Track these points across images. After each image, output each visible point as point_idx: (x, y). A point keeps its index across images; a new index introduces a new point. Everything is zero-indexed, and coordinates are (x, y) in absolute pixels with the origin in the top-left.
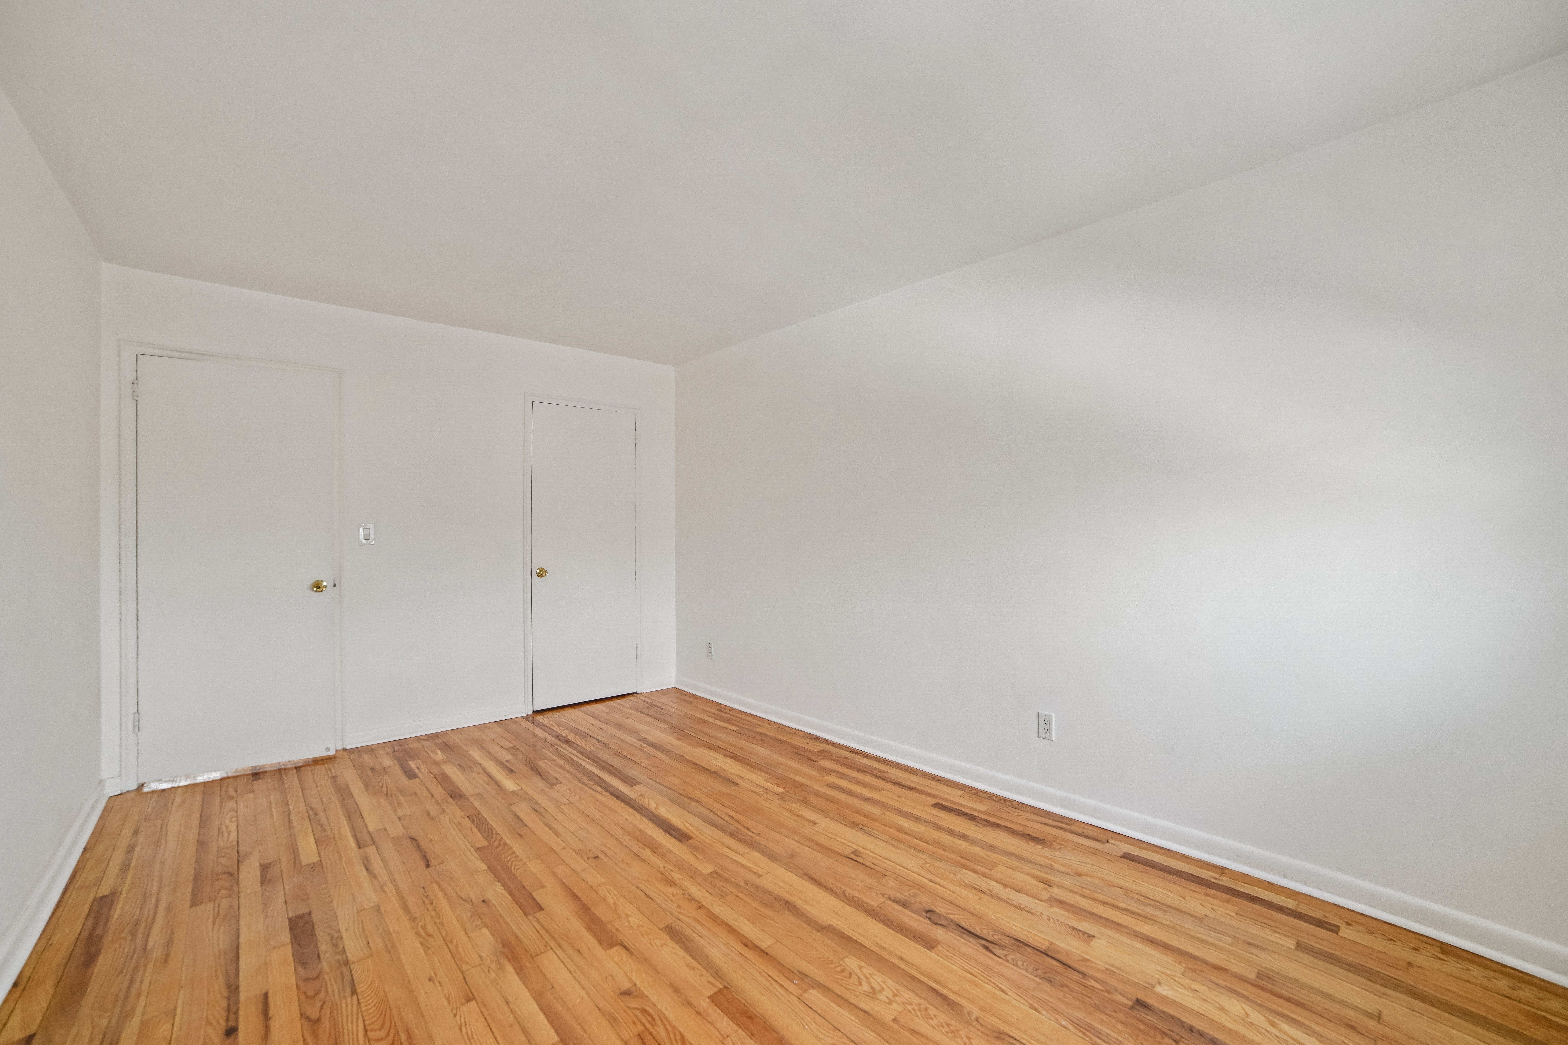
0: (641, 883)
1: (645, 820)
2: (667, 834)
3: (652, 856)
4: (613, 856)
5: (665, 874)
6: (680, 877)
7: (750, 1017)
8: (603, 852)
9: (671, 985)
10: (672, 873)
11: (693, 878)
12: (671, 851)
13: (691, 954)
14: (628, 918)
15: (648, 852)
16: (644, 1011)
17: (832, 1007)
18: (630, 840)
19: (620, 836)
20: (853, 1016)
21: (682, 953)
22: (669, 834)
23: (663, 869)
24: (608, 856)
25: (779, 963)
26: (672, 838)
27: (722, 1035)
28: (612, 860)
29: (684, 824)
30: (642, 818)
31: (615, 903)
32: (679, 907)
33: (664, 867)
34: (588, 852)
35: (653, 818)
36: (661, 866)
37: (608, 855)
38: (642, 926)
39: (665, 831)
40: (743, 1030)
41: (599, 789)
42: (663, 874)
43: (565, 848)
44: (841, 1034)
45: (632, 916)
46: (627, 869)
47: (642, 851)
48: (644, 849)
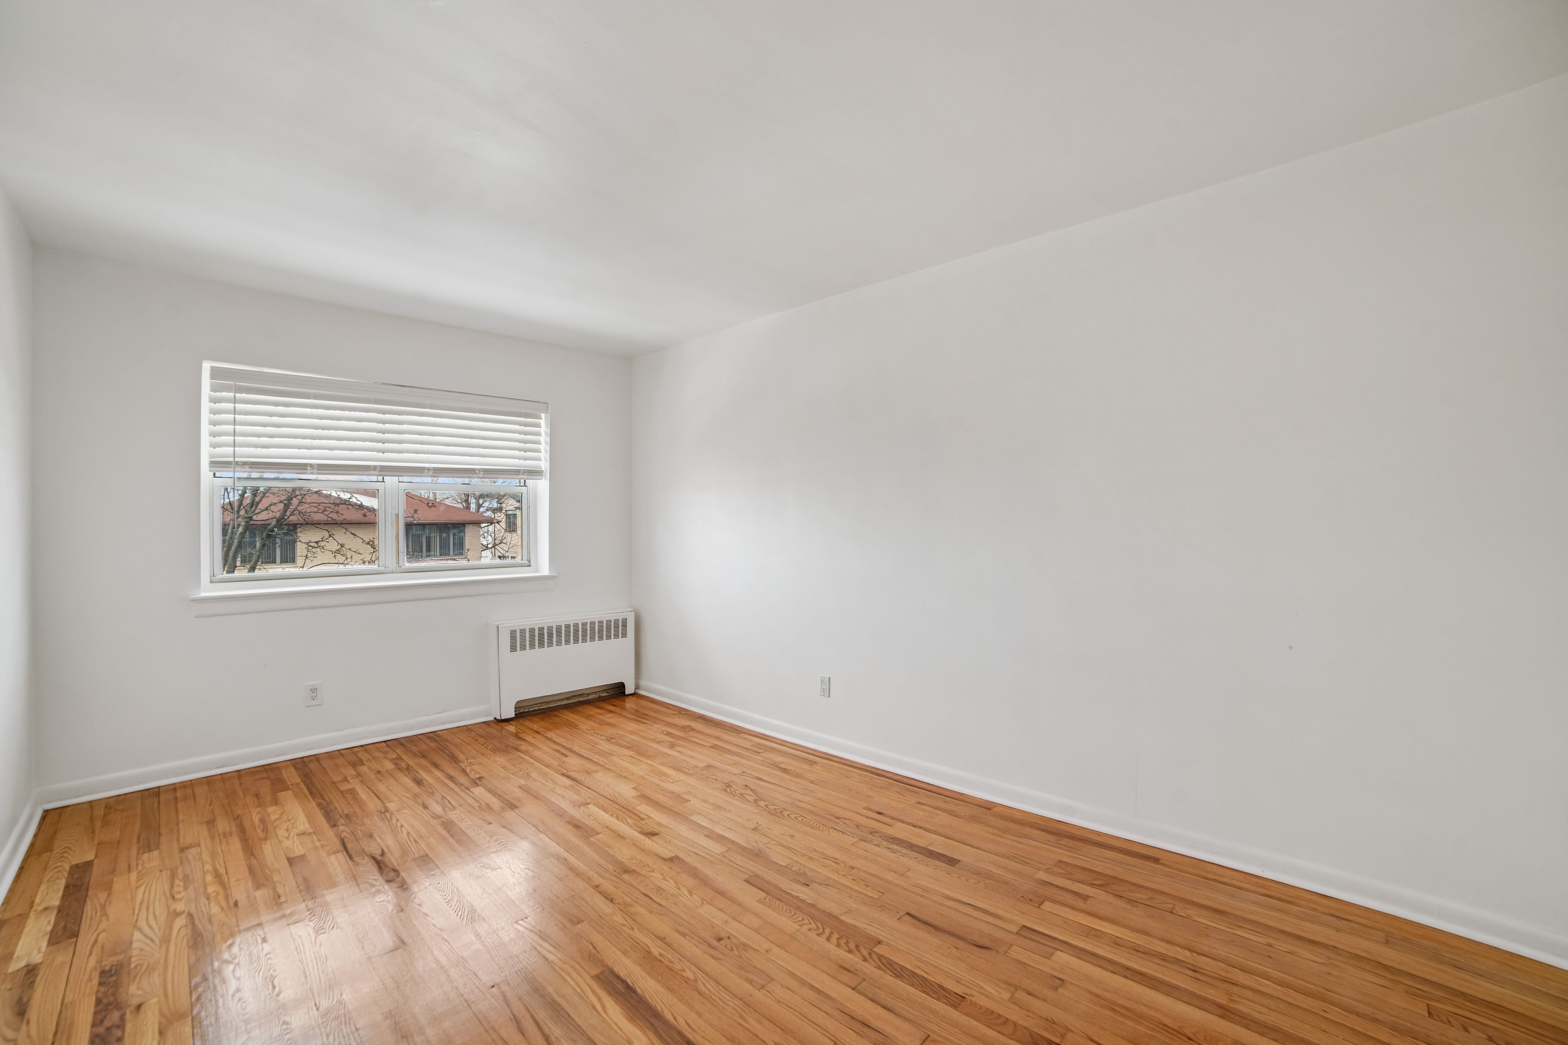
0: (657, 909)
1: (669, 1016)
2: (631, 984)
3: (649, 945)
4: (699, 942)
5: (632, 920)
6: (615, 918)
8: (713, 948)
10: (624, 922)
11: (600, 916)
12: (625, 953)
14: (664, 877)
15: (656, 951)
18: (683, 970)
19: (700, 977)
22: (628, 985)
23: (634, 927)
24: (705, 942)
26: (623, 977)
28: (699, 937)
29: (604, 1007)
30: (675, 1019)
31: (679, 889)
33: (633, 929)
34: (735, 948)
35: (653, 1020)
36: (636, 930)
37: (706, 944)
38: (650, 872)
39: (635, 992)
42: (634, 920)
43: (767, 951)
45: (660, 878)
46: (677, 926)
47: (663, 953)
48: (661, 955)
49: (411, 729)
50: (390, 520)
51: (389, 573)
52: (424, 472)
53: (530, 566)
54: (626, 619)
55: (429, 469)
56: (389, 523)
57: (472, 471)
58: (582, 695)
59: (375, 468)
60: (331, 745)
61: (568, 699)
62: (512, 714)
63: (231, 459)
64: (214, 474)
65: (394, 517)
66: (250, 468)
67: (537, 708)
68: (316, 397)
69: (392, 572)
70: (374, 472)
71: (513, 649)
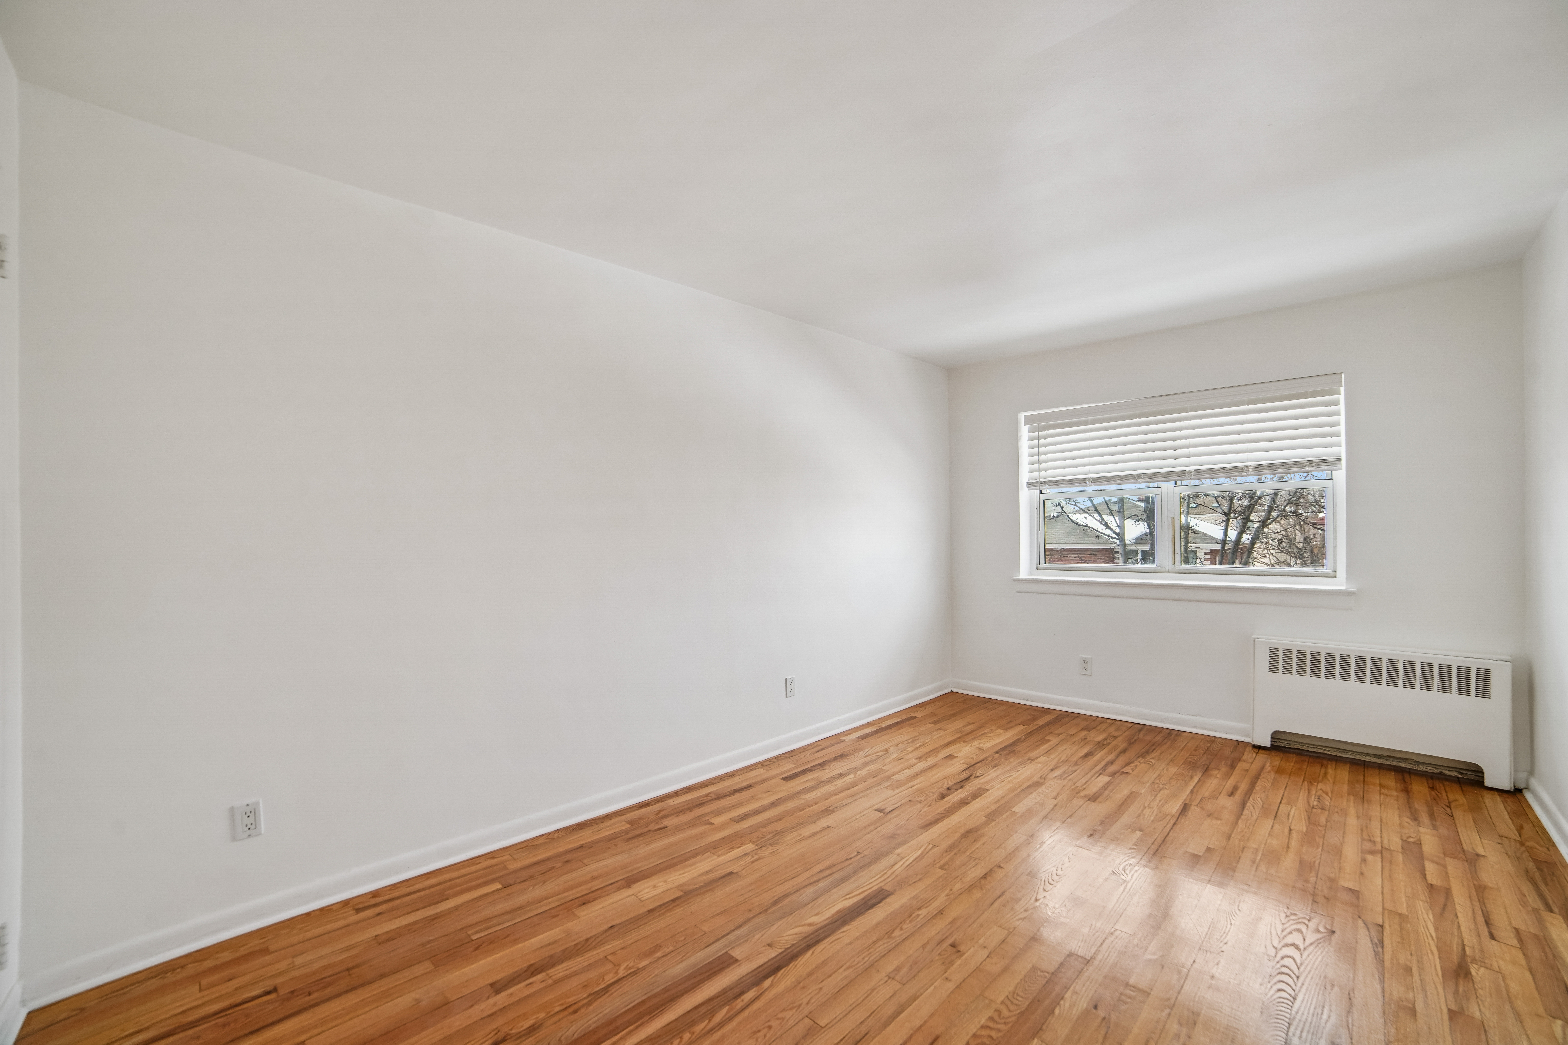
49: (1162, 721)
50: (1166, 523)
51: (1166, 572)
52: (1185, 476)
53: (1335, 577)
54: (1488, 671)
55: (1190, 472)
56: (1165, 526)
57: (1240, 469)
58: (1405, 760)
59: (1139, 476)
60: (1096, 711)
61: (1378, 756)
62: (1267, 743)
63: (1038, 480)
64: (1041, 491)
65: (1170, 519)
66: (1049, 485)
67: (1322, 751)
68: (1093, 422)
69: (1168, 572)
70: (1138, 480)
71: (1273, 668)
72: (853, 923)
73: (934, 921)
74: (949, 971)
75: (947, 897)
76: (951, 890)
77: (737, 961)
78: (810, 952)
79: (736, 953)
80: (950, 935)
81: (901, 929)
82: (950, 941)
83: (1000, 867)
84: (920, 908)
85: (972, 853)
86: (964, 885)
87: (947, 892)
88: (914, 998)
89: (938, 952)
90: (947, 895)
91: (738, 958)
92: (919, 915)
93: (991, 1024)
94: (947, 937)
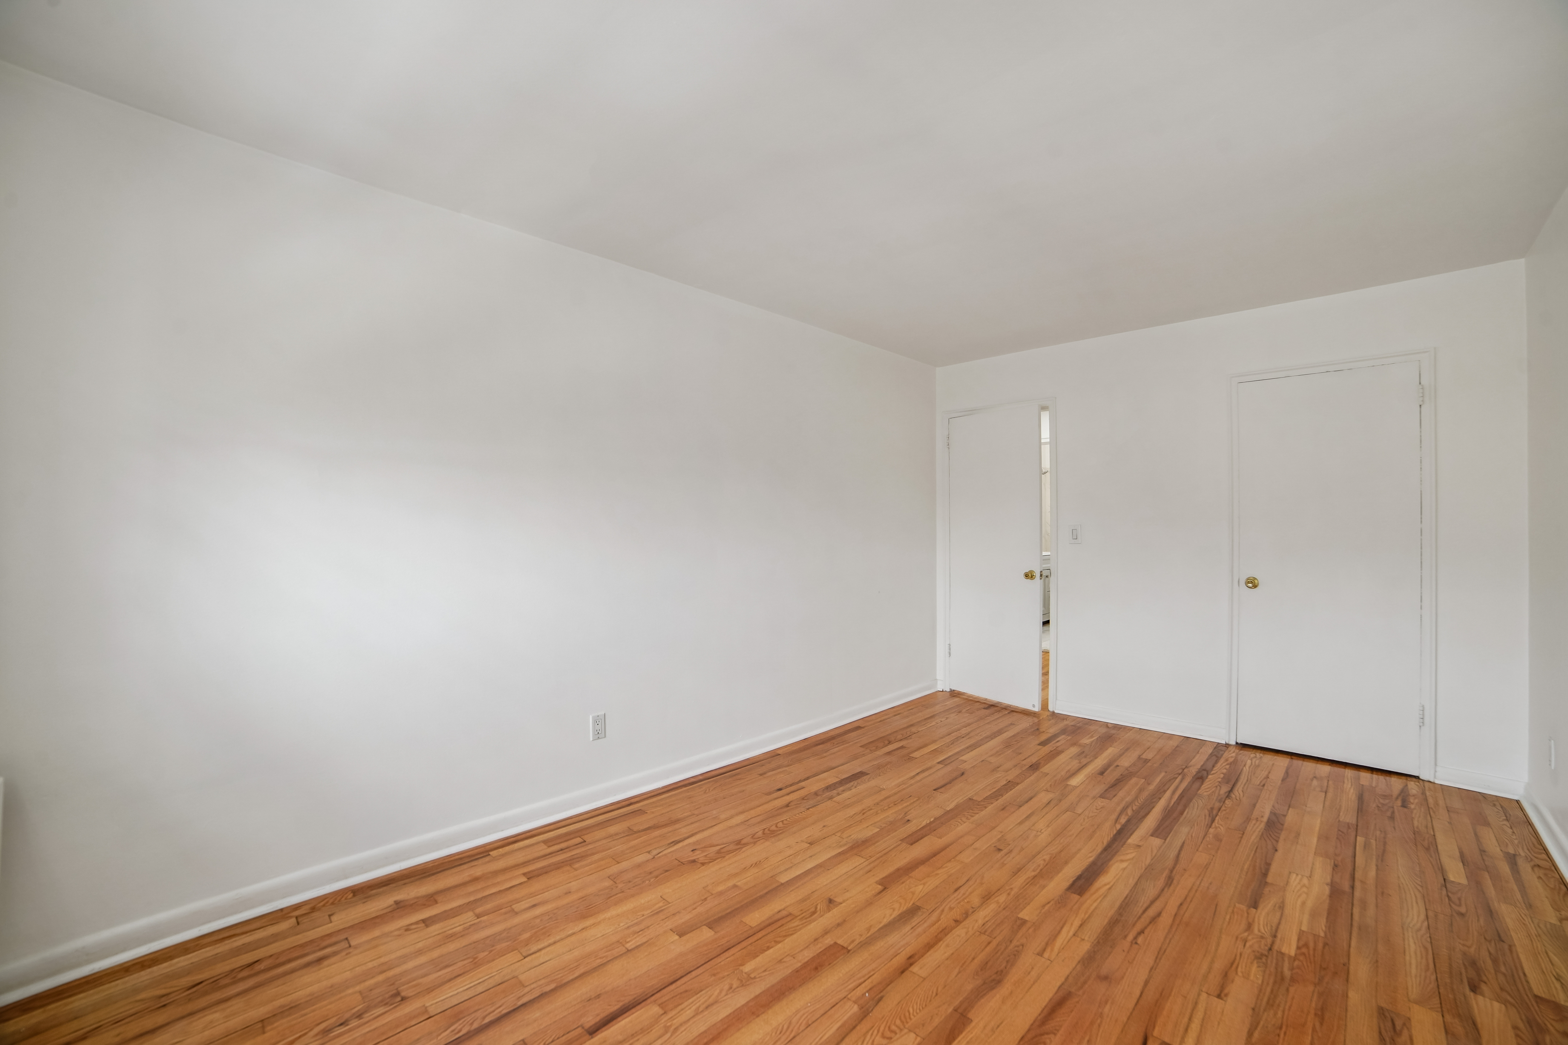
0: (978, 881)
1: (1091, 861)
2: (1076, 878)
7: (816, 968)
9: (845, 921)
12: (1044, 887)
13: (885, 926)
16: (814, 913)
17: (838, 1022)
20: (827, 1038)
21: (885, 921)
25: (891, 982)
26: (1072, 883)
27: (795, 954)
30: (1091, 858)
31: (937, 874)
32: (951, 909)
40: (801, 965)
41: (1123, 820)
44: (802, 1028)
72: (1087, 864)
73: (1018, 866)
74: (1001, 836)
75: (1012, 886)
76: (1009, 894)
77: (1152, 835)
78: (1105, 843)
79: (1156, 842)
80: (1003, 857)
81: (1044, 860)
82: (1002, 853)
83: (956, 921)
84: (1035, 877)
85: (989, 943)
86: (996, 899)
87: (1013, 893)
88: (1021, 823)
89: (1010, 846)
90: (1012, 889)
91: (1153, 838)
92: (1034, 871)
93: (973, 814)
94: (1006, 855)
